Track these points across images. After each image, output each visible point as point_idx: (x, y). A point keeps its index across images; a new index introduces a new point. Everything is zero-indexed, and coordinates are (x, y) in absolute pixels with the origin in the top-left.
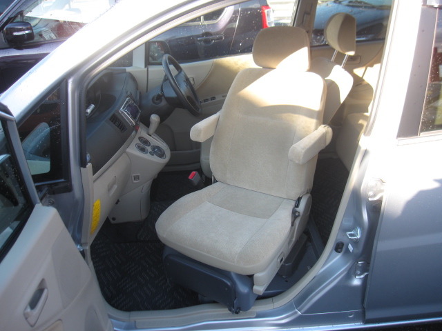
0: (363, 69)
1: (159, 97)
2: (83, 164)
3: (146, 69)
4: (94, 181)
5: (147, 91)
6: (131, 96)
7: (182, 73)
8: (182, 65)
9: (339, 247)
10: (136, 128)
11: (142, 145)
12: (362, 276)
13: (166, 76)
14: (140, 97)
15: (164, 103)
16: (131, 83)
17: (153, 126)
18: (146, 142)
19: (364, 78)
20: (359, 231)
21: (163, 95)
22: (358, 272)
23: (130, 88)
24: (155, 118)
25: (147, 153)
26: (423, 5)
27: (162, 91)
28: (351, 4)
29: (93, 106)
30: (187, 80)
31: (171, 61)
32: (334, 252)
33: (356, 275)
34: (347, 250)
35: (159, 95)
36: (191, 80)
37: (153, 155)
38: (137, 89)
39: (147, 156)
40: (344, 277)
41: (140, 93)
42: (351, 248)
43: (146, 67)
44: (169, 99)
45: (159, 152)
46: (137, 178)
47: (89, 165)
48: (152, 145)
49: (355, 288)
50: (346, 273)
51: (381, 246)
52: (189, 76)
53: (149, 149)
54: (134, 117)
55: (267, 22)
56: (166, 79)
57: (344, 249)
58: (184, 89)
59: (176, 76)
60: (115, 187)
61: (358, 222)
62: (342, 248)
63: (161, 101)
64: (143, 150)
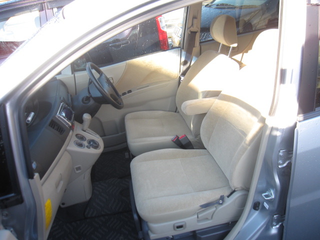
0: (241, 55)
1: (88, 99)
2: (30, 175)
3: (73, 75)
4: (42, 185)
5: (76, 94)
6: (64, 101)
7: (103, 75)
8: (102, 69)
9: (256, 206)
10: (72, 128)
11: (79, 141)
12: (278, 226)
13: (90, 79)
14: (72, 99)
15: (92, 102)
16: (62, 89)
17: (87, 123)
18: (82, 138)
19: (242, 62)
20: (272, 192)
21: (91, 96)
22: (275, 224)
23: (62, 93)
24: (86, 116)
25: (84, 148)
26: (308, 4)
27: (89, 93)
28: (218, 7)
29: (32, 114)
30: (108, 80)
31: (93, 67)
32: (253, 210)
33: (272, 226)
34: (264, 207)
35: (87, 97)
36: (110, 79)
37: (89, 148)
38: (68, 92)
39: (85, 150)
40: (264, 230)
41: (71, 96)
42: (266, 205)
43: (72, 73)
44: (96, 99)
45: (93, 144)
46: (78, 169)
47: (37, 175)
48: (87, 139)
49: (274, 236)
50: (265, 226)
51: (293, 203)
52: (108, 77)
53: (85, 143)
54: (69, 119)
55: (161, 26)
56: (91, 82)
57: (260, 207)
58: (107, 89)
59: (99, 78)
60: (62, 183)
61: (270, 185)
62: (258, 207)
63: (90, 101)
64: (81, 145)
